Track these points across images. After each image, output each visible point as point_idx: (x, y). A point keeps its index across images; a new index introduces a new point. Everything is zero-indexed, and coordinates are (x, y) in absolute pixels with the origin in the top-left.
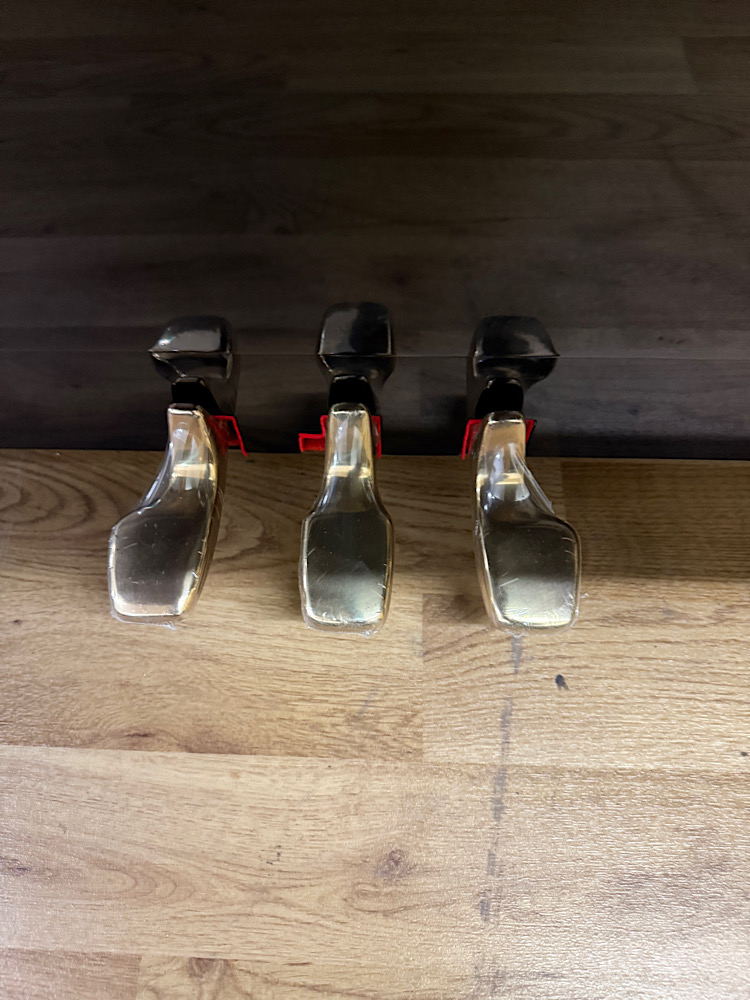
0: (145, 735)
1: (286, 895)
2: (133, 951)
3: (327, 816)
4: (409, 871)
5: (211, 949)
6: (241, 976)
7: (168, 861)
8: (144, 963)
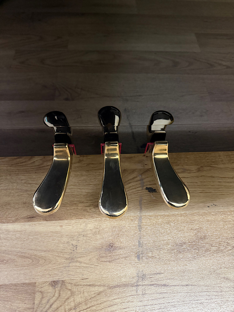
0: (32, 217)
1: (79, 259)
2: (34, 281)
3: (90, 235)
4: (115, 248)
5: (57, 278)
6: (67, 285)
7: (42, 254)
8: (37, 284)
